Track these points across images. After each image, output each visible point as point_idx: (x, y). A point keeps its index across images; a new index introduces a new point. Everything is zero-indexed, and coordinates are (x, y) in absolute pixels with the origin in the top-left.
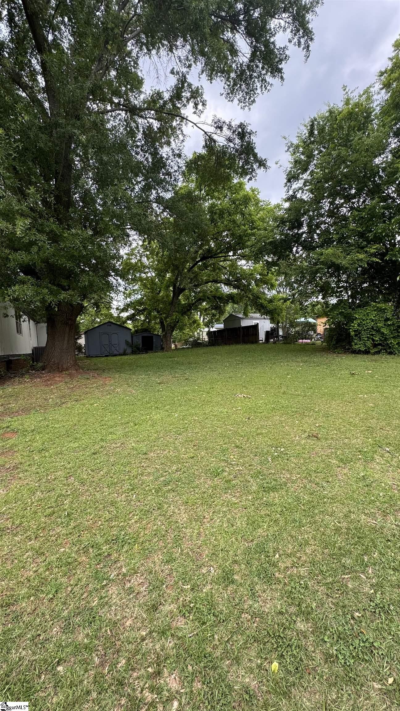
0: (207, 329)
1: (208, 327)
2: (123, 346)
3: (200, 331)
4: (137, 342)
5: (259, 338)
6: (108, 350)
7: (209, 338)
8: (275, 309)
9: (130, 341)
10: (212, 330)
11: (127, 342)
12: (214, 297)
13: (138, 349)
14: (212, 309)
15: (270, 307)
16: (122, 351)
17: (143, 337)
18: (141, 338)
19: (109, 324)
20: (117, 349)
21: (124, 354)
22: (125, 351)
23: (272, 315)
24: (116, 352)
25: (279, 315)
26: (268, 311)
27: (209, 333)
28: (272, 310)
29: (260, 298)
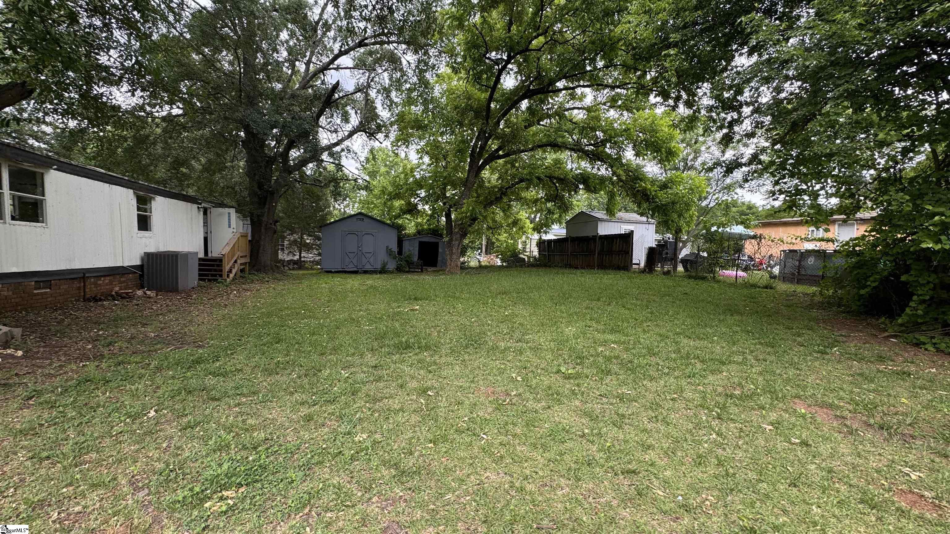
0: (536, 236)
1: (539, 232)
2: (382, 256)
3: (527, 238)
4: (410, 251)
5: (632, 260)
6: (355, 261)
7: (540, 251)
8: (673, 203)
9: (395, 249)
10: (545, 237)
11: (389, 252)
12: (551, 178)
13: (410, 263)
14: (548, 200)
15: (663, 197)
16: (379, 266)
17: (421, 243)
18: (417, 245)
19: (360, 217)
20: (371, 260)
21: (383, 271)
22: (384, 265)
23: (666, 215)
24: (368, 267)
25: (680, 216)
26: (658, 206)
27: (541, 244)
28: (665, 205)
29: (641, 180)
